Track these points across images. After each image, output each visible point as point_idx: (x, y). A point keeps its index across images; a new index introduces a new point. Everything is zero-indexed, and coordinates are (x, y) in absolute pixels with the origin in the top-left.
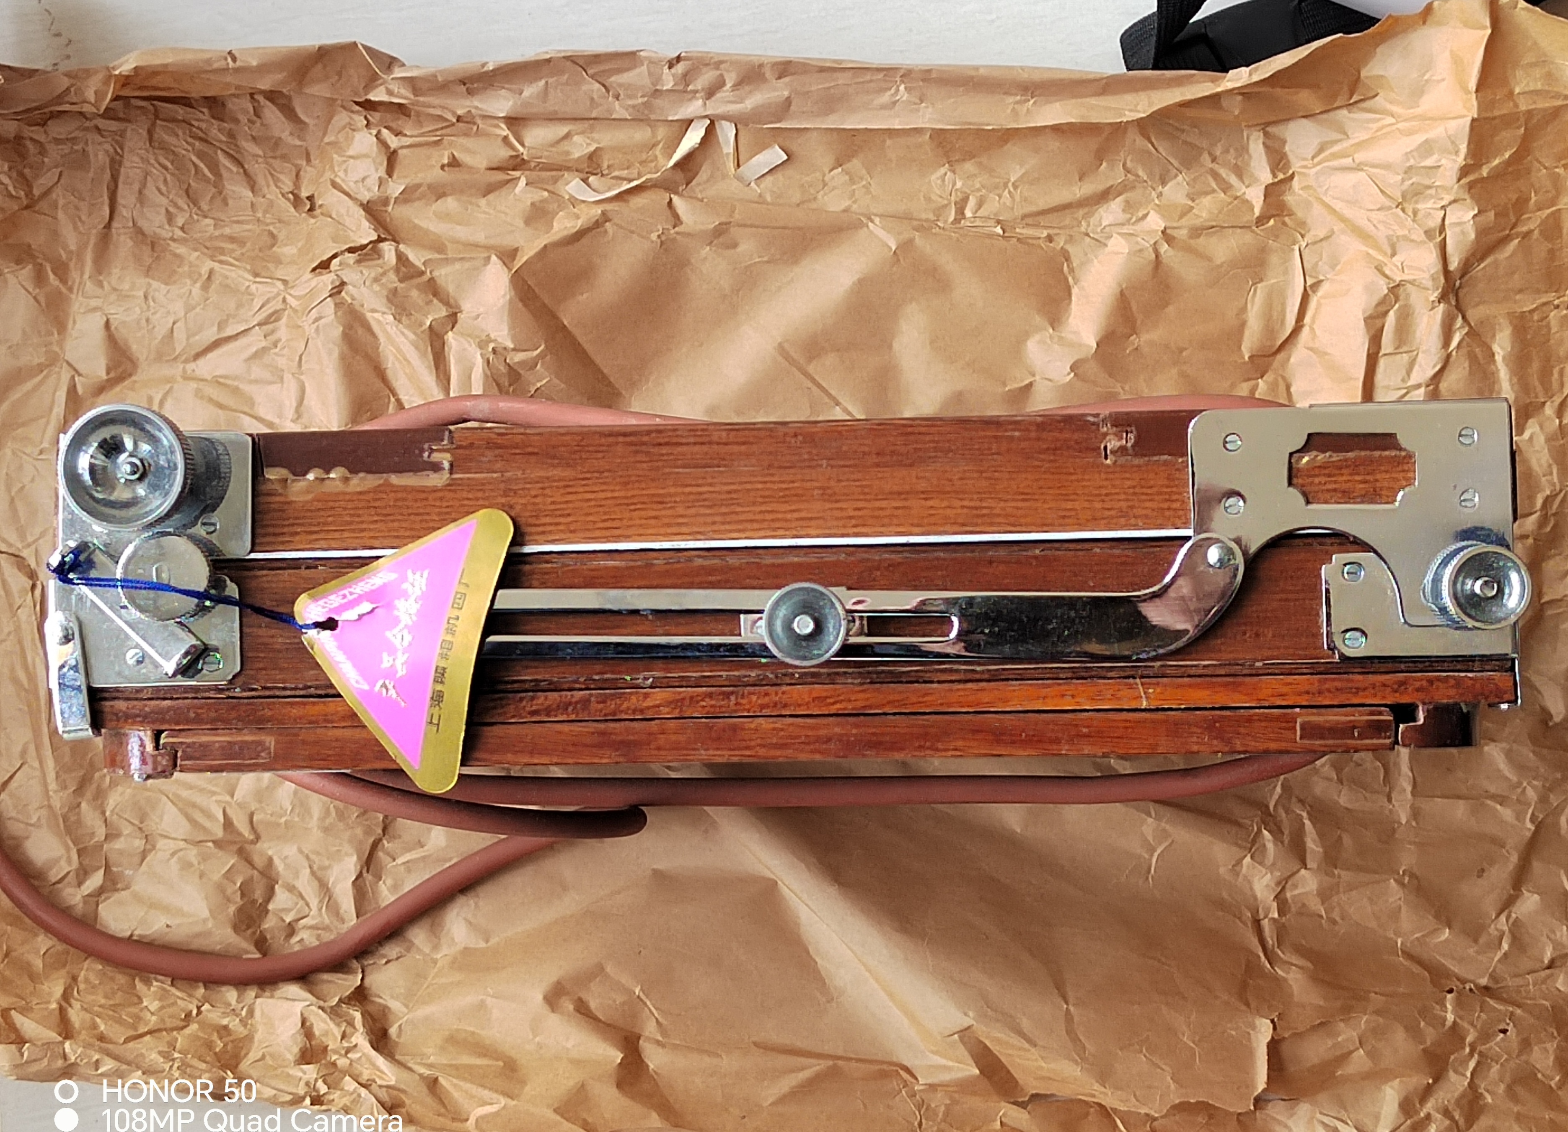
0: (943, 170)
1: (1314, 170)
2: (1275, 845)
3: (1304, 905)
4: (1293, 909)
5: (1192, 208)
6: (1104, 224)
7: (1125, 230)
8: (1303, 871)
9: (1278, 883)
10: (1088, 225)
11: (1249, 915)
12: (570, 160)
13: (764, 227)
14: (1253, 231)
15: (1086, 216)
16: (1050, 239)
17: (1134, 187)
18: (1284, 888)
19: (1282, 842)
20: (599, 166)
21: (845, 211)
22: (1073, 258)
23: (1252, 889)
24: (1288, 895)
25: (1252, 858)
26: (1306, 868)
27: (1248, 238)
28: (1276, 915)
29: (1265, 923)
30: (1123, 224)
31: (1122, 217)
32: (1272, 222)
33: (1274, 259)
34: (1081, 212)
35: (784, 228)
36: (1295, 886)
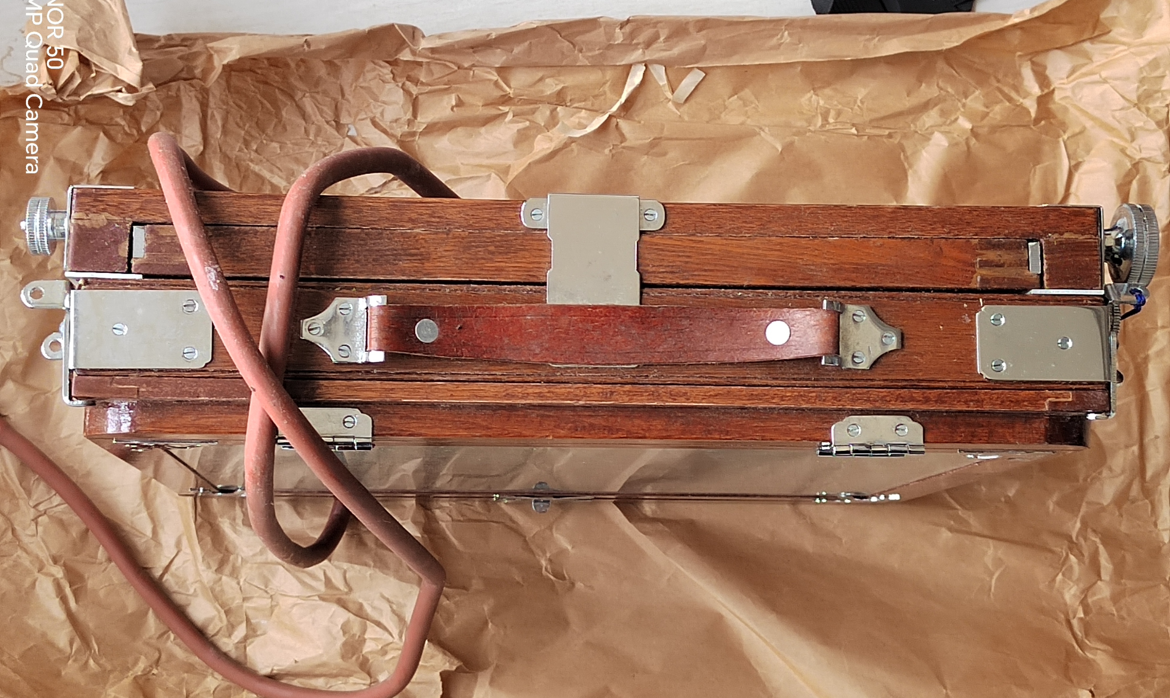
0: (809, 95)
1: (1070, 85)
2: (1079, 565)
3: (1101, 608)
4: (1094, 610)
5: (988, 113)
6: (927, 126)
7: (943, 129)
8: (1099, 583)
9: (1082, 592)
10: (916, 127)
11: (1063, 616)
12: (543, 97)
13: (685, 139)
14: (1031, 129)
15: (914, 121)
16: (890, 136)
17: (945, 100)
18: (1086, 596)
19: (1084, 563)
20: (564, 101)
21: (742, 124)
22: (907, 149)
23: (1063, 598)
24: (1090, 600)
25: (1063, 575)
26: (1101, 580)
27: (1028, 133)
28: (1082, 615)
29: (1075, 622)
30: (941, 126)
31: (940, 120)
32: (1043, 122)
33: (1046, 148)
34: (911, 117)
35: (700, 139)
36: (1094, 594)
